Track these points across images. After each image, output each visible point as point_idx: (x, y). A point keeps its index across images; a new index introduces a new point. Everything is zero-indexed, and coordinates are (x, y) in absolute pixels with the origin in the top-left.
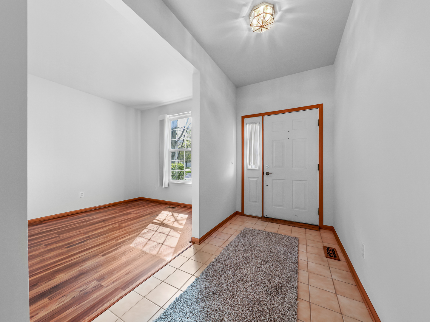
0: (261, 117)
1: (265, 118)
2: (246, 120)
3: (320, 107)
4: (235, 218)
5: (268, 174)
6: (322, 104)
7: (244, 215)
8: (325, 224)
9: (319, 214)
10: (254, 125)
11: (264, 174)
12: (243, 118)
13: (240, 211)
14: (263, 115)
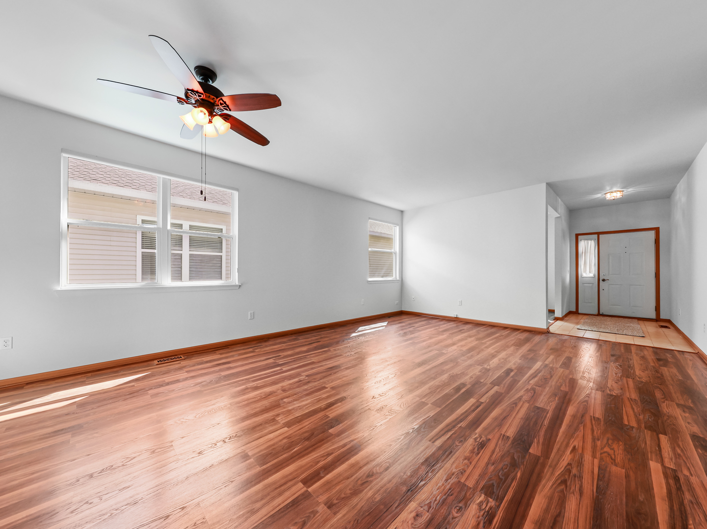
0: (597, 235)
1: (601, 236)
2: (580, 237)
3: (657, 230)
4: (570, 316)
5: (604, 280)
6: (659, 228)
7: (579, 314)
8: (662, 317)
9: (656, 310)
10: (590, 242)
11: (600, 280)
12: (577, 235)
13: (574, 310)
14: (599, 234)
